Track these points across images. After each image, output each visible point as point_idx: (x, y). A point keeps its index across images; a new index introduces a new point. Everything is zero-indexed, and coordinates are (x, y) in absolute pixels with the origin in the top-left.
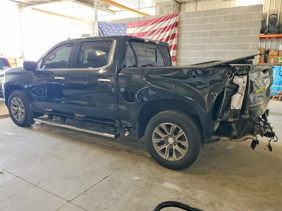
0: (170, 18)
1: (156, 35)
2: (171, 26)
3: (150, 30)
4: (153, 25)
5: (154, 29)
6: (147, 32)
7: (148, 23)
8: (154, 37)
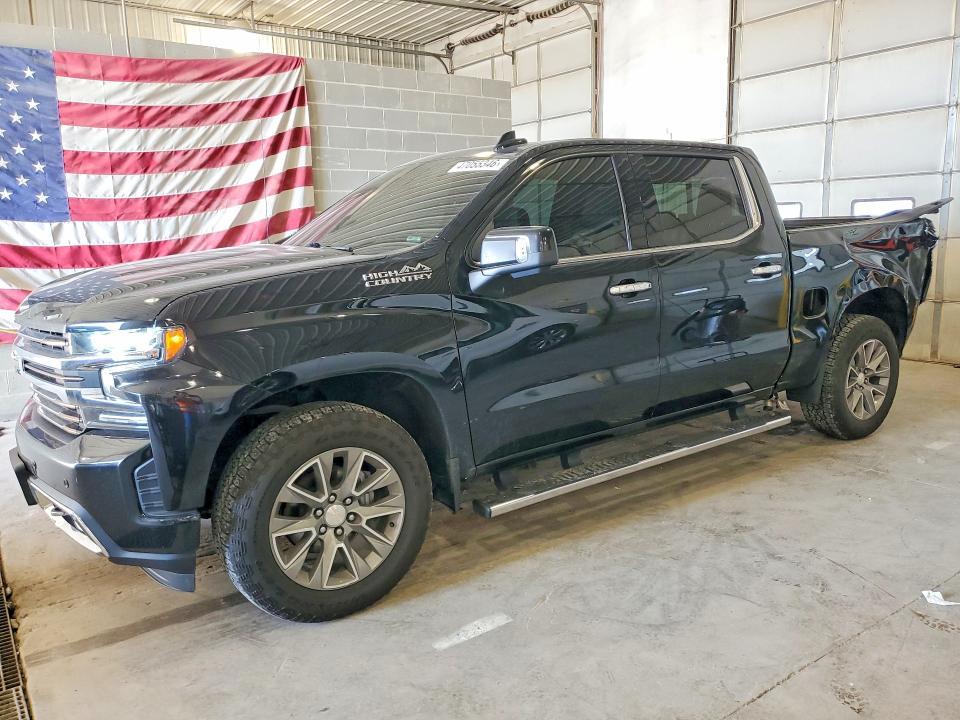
0: (272, 70)
1: (224, 127)
2: (279, 98)
3: (194, 100)
4: (205, 85)
5: (211, 100)
6: (179, 109)
7: (178, 71)
8: (213, 133)
